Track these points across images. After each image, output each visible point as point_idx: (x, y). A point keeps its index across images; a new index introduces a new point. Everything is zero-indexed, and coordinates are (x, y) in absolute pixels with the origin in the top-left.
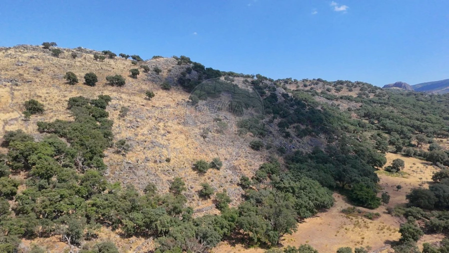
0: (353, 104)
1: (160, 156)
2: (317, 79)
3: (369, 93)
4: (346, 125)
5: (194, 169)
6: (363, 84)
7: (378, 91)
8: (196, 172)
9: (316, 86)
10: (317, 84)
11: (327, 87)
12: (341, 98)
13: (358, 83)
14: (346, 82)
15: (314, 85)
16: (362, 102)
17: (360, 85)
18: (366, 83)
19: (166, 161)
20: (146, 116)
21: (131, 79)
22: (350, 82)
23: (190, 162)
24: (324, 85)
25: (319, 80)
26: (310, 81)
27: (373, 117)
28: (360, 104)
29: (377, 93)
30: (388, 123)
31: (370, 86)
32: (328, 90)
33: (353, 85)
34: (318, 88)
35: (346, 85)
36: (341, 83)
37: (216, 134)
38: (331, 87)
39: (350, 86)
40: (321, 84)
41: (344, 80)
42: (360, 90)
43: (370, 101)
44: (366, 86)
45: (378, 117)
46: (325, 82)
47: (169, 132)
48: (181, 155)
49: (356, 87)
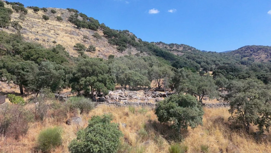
0: (180, 53)
1: (48, 40)
2: (159, 42)
3: (188, 50)
4: (176, 57)
5: (74, 50)
6: (185, 45)
7: (193, 49)
8: (75, 51)
9: (158, 45)
10: (159, 44)
11: (165, 46)
12: (173, 50)
13: (182, 45)
14: (176, 44)
15: (158, 44)
16: (184, 52)
17: (183, 46)
18: (186, 45)
19: (53, 42)
20: (41, 26)
21: (32, 13)
22: (178, 44)
23: (72, 47)
24: (163, 45)
25: (160, 42)
26: (155, 43)
27: (191, 59)
28: (184, 54)
29: (193, 50)
30: (199, 60)
31: (188, 46)
32: (166, 47)
33: (179, 45)
34: (160, 46)
35: (175, 45)
36: (173, 45)
37: (93, 42)
38: (167, 46)
39: (178, 46)
40: (161, 44)
41: (174, 43)
42: (183, 48)
43: (189, 52)
44: (186, 46)
45: (194, 58)
46: (164, 44)
47: (58, 34)
48: (65, 43)
49: (181, 46)
